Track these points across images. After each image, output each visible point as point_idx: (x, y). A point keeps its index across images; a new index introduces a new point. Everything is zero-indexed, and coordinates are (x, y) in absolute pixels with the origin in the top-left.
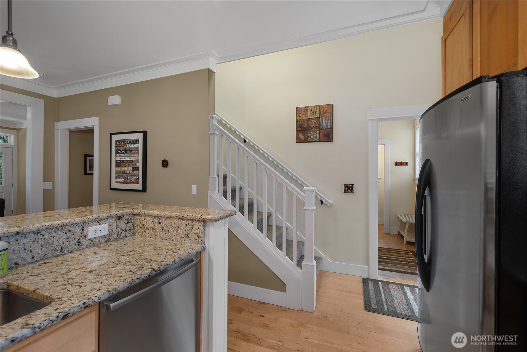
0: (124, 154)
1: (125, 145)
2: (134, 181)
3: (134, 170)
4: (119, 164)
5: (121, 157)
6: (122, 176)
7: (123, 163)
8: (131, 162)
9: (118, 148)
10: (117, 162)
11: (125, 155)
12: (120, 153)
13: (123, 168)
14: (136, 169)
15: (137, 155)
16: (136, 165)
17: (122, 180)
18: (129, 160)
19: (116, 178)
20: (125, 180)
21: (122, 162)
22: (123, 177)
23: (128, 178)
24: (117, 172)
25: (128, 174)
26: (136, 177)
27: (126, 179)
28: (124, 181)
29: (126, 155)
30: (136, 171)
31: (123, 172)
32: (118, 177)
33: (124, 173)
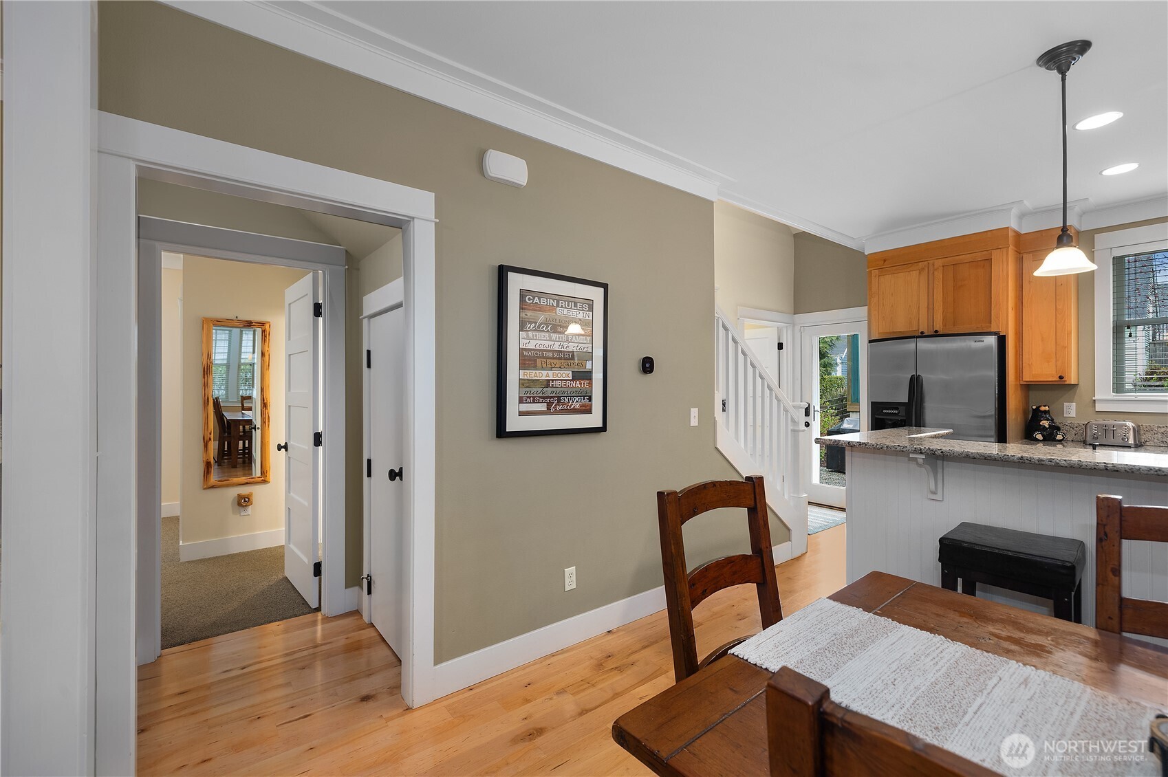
0: (547, 335)
1: (552, 308)
2: (577, 406)
3: (578, 379)
4: (531, 360)
5: (539, 342)
6: (541, 395)
7: (543, 357)
8: (566, 358)
9: (529, 313)
10: (525, 353)
11: (550, 337)
12: (536, 330)
13: (544, 372)
14: (587, 376)
15: (586, 339)
16: (582, 366)
17: (542, 407)
18: (561, 352)
19: (521, 401)
20: (549, 405)
21: (540, 354)
22: (544, 398)
23: (559, 399)
24: (522, 383)
25: (558, 390)
26: (584, 397)
27: (555, 403)
28: (548, 409)
29: (554, 336)
30: (583, 379)
31: (545, 383)
32: (530, 397)
33: (548, 386)
